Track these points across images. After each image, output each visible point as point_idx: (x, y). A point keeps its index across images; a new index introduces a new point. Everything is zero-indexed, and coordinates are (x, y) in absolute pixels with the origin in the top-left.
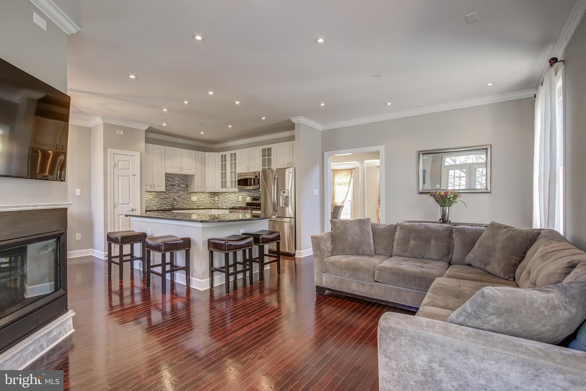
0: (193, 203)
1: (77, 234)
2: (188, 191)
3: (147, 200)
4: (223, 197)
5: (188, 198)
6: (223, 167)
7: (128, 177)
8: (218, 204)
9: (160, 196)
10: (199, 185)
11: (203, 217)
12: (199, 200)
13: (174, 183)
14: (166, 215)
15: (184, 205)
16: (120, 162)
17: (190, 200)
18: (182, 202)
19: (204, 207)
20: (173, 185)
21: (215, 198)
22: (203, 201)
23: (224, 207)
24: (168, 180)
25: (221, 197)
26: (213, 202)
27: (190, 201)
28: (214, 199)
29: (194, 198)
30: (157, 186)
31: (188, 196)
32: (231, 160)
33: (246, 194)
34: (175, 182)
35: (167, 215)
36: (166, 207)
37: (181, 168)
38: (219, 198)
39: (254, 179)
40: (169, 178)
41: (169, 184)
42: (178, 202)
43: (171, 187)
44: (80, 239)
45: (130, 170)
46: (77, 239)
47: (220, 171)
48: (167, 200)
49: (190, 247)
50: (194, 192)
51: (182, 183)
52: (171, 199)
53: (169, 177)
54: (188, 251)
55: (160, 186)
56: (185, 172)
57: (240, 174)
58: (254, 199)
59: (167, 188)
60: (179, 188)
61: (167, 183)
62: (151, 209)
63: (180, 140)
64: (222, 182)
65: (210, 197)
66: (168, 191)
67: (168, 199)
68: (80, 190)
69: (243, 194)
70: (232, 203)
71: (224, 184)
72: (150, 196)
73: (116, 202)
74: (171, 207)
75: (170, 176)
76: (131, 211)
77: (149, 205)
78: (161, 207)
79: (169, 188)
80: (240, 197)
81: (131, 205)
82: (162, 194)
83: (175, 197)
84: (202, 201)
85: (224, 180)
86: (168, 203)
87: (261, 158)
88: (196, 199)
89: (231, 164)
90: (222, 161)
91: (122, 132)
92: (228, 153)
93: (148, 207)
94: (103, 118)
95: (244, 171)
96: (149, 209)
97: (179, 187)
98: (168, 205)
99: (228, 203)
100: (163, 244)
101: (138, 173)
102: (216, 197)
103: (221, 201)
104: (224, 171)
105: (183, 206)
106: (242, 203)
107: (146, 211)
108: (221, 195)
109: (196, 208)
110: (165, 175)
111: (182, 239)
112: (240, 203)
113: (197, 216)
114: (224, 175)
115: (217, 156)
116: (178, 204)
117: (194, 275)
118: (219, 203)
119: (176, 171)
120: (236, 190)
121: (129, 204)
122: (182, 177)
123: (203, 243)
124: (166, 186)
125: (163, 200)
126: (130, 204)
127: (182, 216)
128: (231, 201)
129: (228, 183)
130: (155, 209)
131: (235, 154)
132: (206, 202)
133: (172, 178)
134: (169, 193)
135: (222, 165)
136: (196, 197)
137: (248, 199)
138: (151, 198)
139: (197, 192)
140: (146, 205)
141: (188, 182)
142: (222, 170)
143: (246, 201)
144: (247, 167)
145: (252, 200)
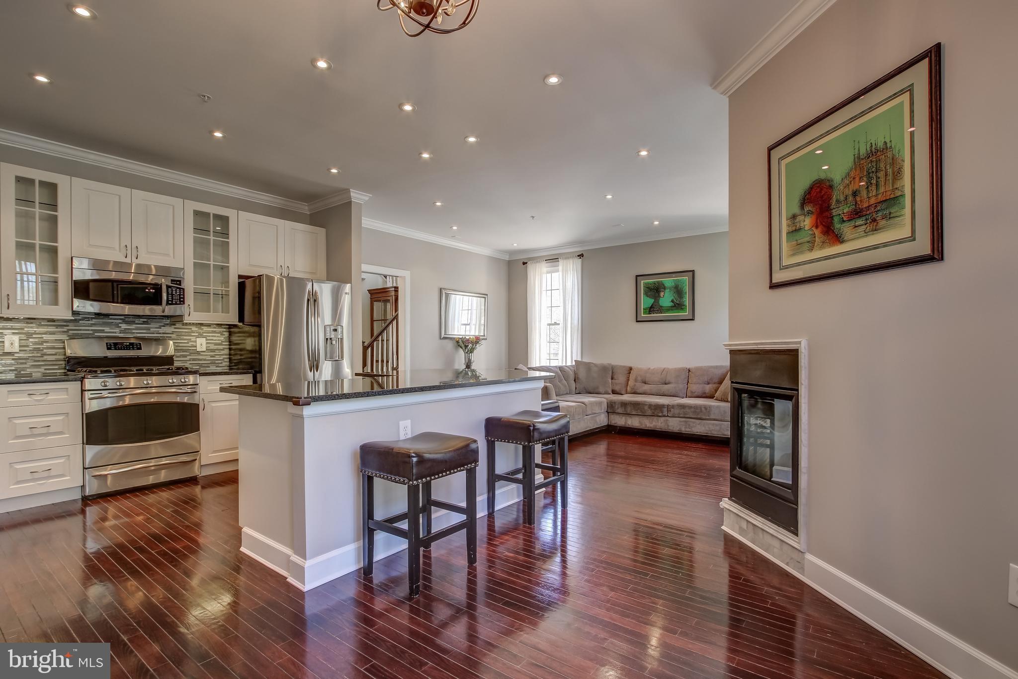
39: (167, 287)
87: (190, 235)
131: (48, 185)
144: (126, 246)
145: (108, 349)
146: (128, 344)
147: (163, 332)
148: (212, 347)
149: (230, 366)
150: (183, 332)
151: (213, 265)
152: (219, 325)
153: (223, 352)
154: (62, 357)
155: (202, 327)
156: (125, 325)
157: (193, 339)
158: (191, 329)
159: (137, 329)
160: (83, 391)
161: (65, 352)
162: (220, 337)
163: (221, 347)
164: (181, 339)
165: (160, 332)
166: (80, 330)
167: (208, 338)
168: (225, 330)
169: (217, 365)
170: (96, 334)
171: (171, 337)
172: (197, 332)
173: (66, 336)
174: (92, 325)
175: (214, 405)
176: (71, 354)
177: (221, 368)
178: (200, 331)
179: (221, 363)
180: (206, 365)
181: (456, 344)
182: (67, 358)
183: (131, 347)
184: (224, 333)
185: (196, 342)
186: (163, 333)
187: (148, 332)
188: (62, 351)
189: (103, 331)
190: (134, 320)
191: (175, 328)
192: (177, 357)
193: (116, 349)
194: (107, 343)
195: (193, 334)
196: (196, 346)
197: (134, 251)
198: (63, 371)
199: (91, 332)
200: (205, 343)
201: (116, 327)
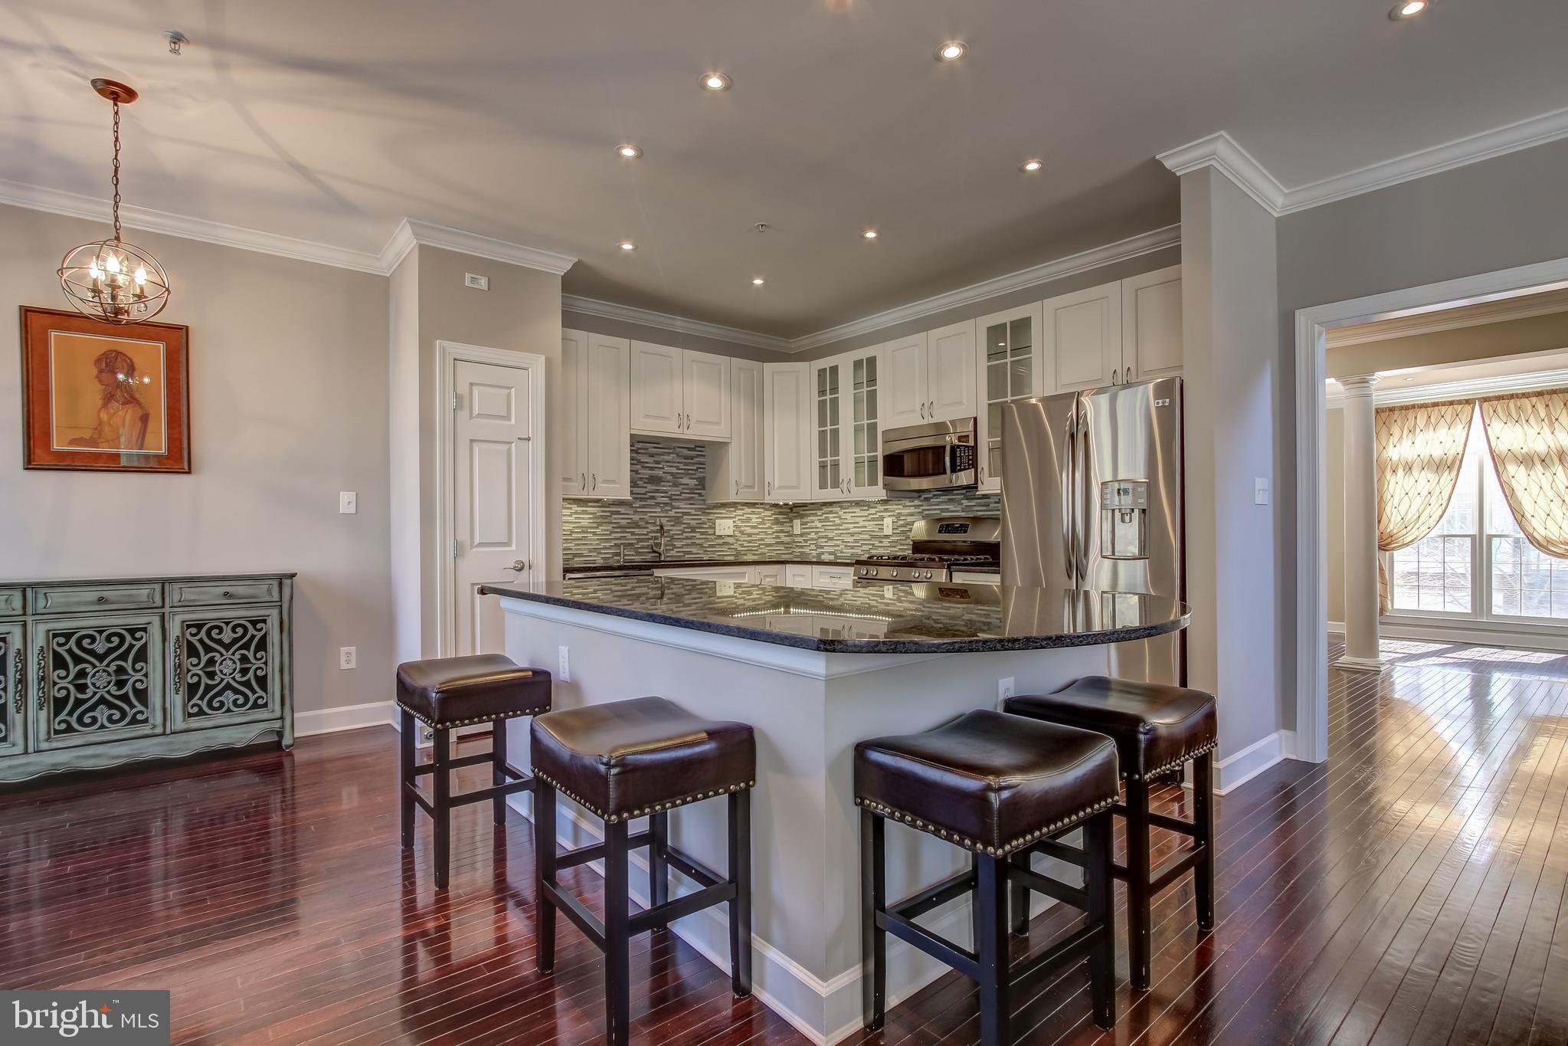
0: (720, 541)
1: (344, 650)
2: (704, 500)
3: (572, 532)
4: (820, 521)
5: (705, 524)
6: (828, 412)
7: (505, 447)
8: (802, 547)
9: (615, 519)
10: (743, 481)
11: (756, 590)
12: (742, 532)
13: (660, 473)
14: (632, 583)
15: (694, 550)
16: (476, 391)
17: (710, 531)
18: (687, 538)
19: (756, 558)
20: (655, 480)
21: (792, 527)
22: (754, 538)
23: (826, 558)
24: (639, 462)
25: (815, 521)
26: (788, 539)
27: (713, 537)
28: (790, 529)
29: (725, 526)
30: (605, 481)
31: (704, 518)
32: (857, 385)
33: (912, 510)
34: (663, 468)
35: (637, 583)
36: (632, 555)
37: (684, 419)
38: (806, 523)
39: (953, 449)
40: (643, 453)
41: (643, 474)
42: (672, 538)
43: (650, 487)
44: (354, 667)
45: (510, 420)
46: (344, 666)
47: (816, 429)
48: (637, 531)
49: (754, 780)
50: (724, 505)
51: (687, 474)
52: (651, 528)
53: (642, 447)
54: (740, 800)
55: (614, 482)
56: (696, 432)
57: (890, 436)
58: (948, 525)
59: (636, 490)
60: (674, 491)
61: (637, 472)
62: (586, 562)
63: (679, 323)
64: (823, 466)
65: (777, 522)
66: (642, 499)
67: (639, 527)
68: (355, 493)
69: (897, 508)
70: (856, 541)
71: (829, 474)
72: (583, 518)
73: (464, 535)
74: (649, 557)
75: (647, 449)
76: (514, 568)
77: (580, 549)
78: (618, 554)
79: (643, 491)
80: (888, 522)
81: (514, 547)
82: (622, 510)
83: (664, 520)
84: (750, 535)
85: (829, 459)
86: (639, 540)
87: (984, 364)
88: (732, 529)
89: (857, 400)
90: (822, 392)
91: (483, 283)
92: (845, 362)
93: (576, 555)
94: (417, 229)
95: (914, 420)
96: (577, 562)
97: (676, 485)
98: (641, 548)
99: (839, 542)
100: (614, 771)
101: (536, 428)
102: (797, 522)
103: (813, 535)
104: (829, 428)
105: (690, 553)
106: (894, 544)
107: (566, 570)
108: (817, 515)
109: (732, 558)
110: (631, 446)
111: (712, 734)
112: (886, 542)
113: (735, 588)
114: (828, 442)
115: (806, 373)
116: (674, 547)
117: (776, 932)
118: (806, 541)
119: (669, 429)
120: (879, 492)
121: (508, 544)
122: (686, 452)
123: (832, 770)
124: (634, 484)
125: (623, 530)
126: (510, 546)
127: (687, 587)
128: (852, 535)
129: (847, 471)
130: (600, 562)
131: (872, 361)
132: (763, 539)
133: (652, 455)
134: (644, 506)
135: (822, 405)
136: (732, 521)
137: (920, 529)
138: (585, 523)
139: (734, 505)
140: (564, 549)
141: (703, 468)
142: (822, 422)
143: (912, 535)
145: (940, 531)
146: (957, 526)
166: (931, 510)
173: (921, 517)
183: (960, 529)
187: (988, 508)
189: (948, 510)
193: (945, 532)
194: (941, 525)
197: (930, 408)
201: (959, 504)
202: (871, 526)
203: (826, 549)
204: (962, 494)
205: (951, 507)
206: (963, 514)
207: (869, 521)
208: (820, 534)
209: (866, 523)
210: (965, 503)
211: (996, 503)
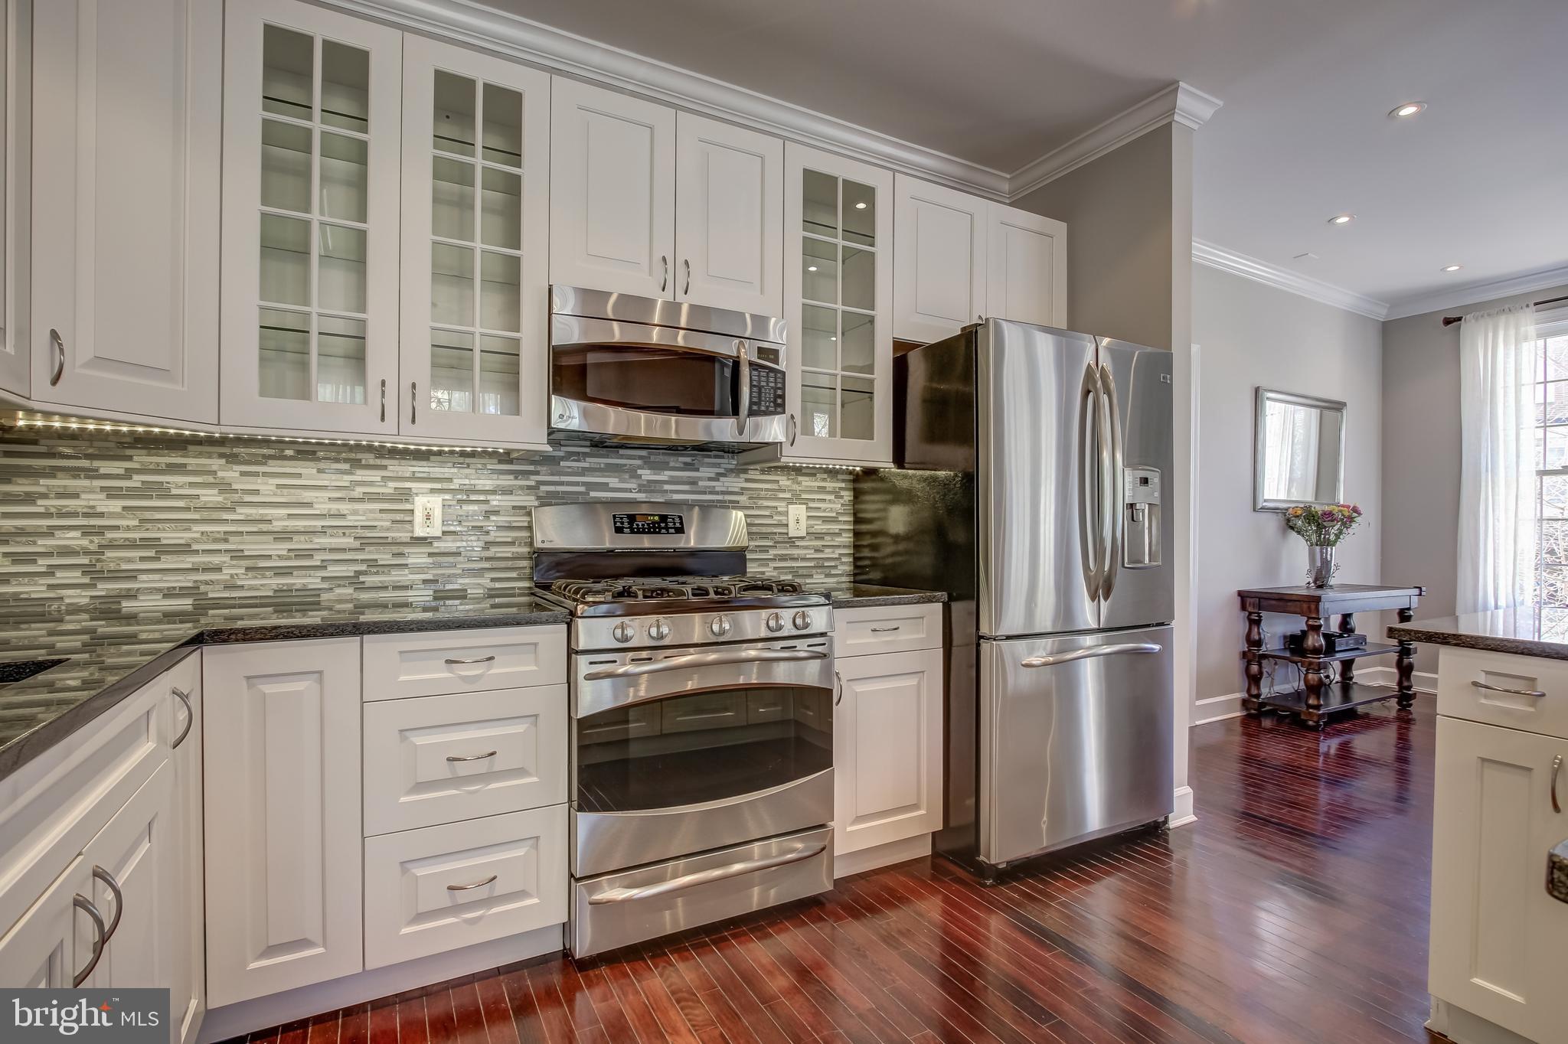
4: (115, 493)
87: (797, 233)
108: (98, 476)
144: (664, 259)
145: (619, 530)
146: (656, 518)
147: (724, 489)
148: (820, 527)
149: (855, 575)
150: (762, 489)
151: (843, 312)
152: (832, 473)
153: (839, 540)
154: (526, 550)
155: (800, 478)
156: (648, 472)
157: (781, 506)
158: (778, 481)
159: (673, 481)
160: (572, 652)
161: (531, 537)
162: (834, 503)
163: (835, 527)
164: (759, 508)
165: (717, 489)
166: (562, 483)
167: (811, 505)
168: (843, 485)
169: (827, 571)
170: (593, 494)
171: (738, 502)
172: (789, 491)
173: (533, 498)
174: (584, 472)
175: (860, 688)
176: (543, 542)
177: (835, 580)
178: (795, 487)
179: (835, 567)
180: (805, 572)
181: (1284, 523)
182: (534, 553)
183: (663, 525)
184: (843, 493)
185: (786, 514)
186: (723, 493)
187: (694, 488)
188: (525, 534)
189: (604, 487)
190: (667, 459)
191: (747, 480)
192: (753, 551)
193: (632, 532)
194: (614, 517)
195: (781, 495)
196: (787, 525)
197: (681, 271)
198: (526, 584)
199: (582, 489)
200: (805, 518)
201: (631, 477)
202: (360, 515)
203: (145, 581)
204: (640, 457)
205: (613, 482)
206: (641, 497)
207: (352, 500)
208: (109, 535)
209: (344, 507)
210: (647, 475)
211: (710, 479)
